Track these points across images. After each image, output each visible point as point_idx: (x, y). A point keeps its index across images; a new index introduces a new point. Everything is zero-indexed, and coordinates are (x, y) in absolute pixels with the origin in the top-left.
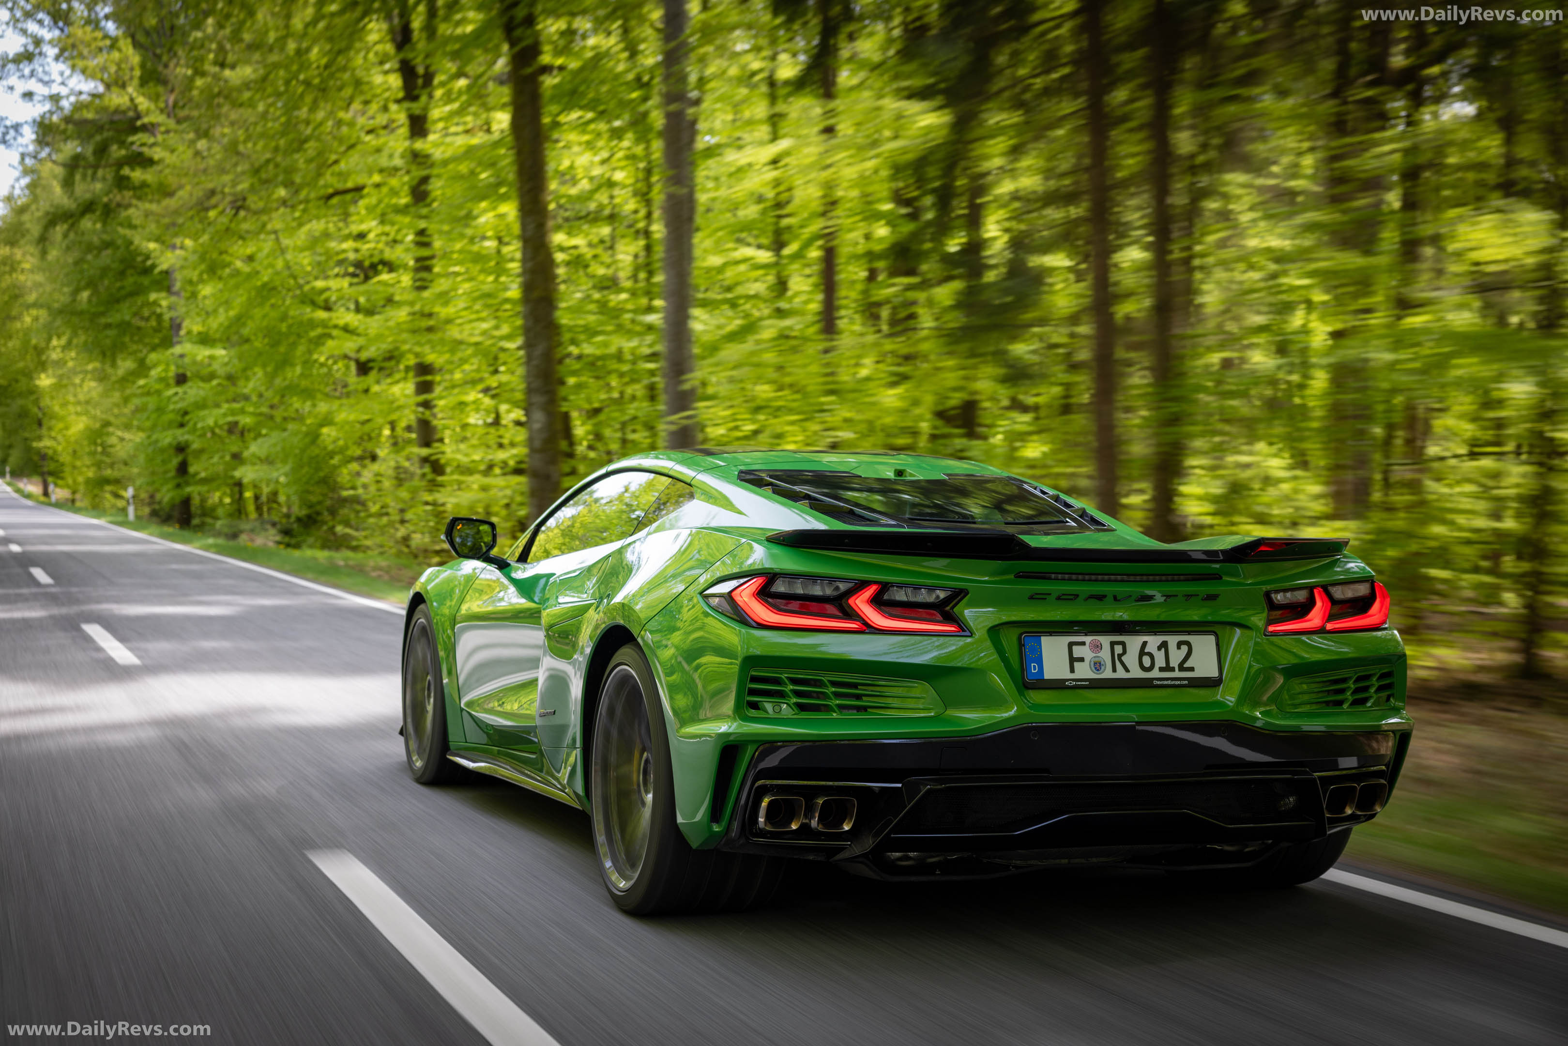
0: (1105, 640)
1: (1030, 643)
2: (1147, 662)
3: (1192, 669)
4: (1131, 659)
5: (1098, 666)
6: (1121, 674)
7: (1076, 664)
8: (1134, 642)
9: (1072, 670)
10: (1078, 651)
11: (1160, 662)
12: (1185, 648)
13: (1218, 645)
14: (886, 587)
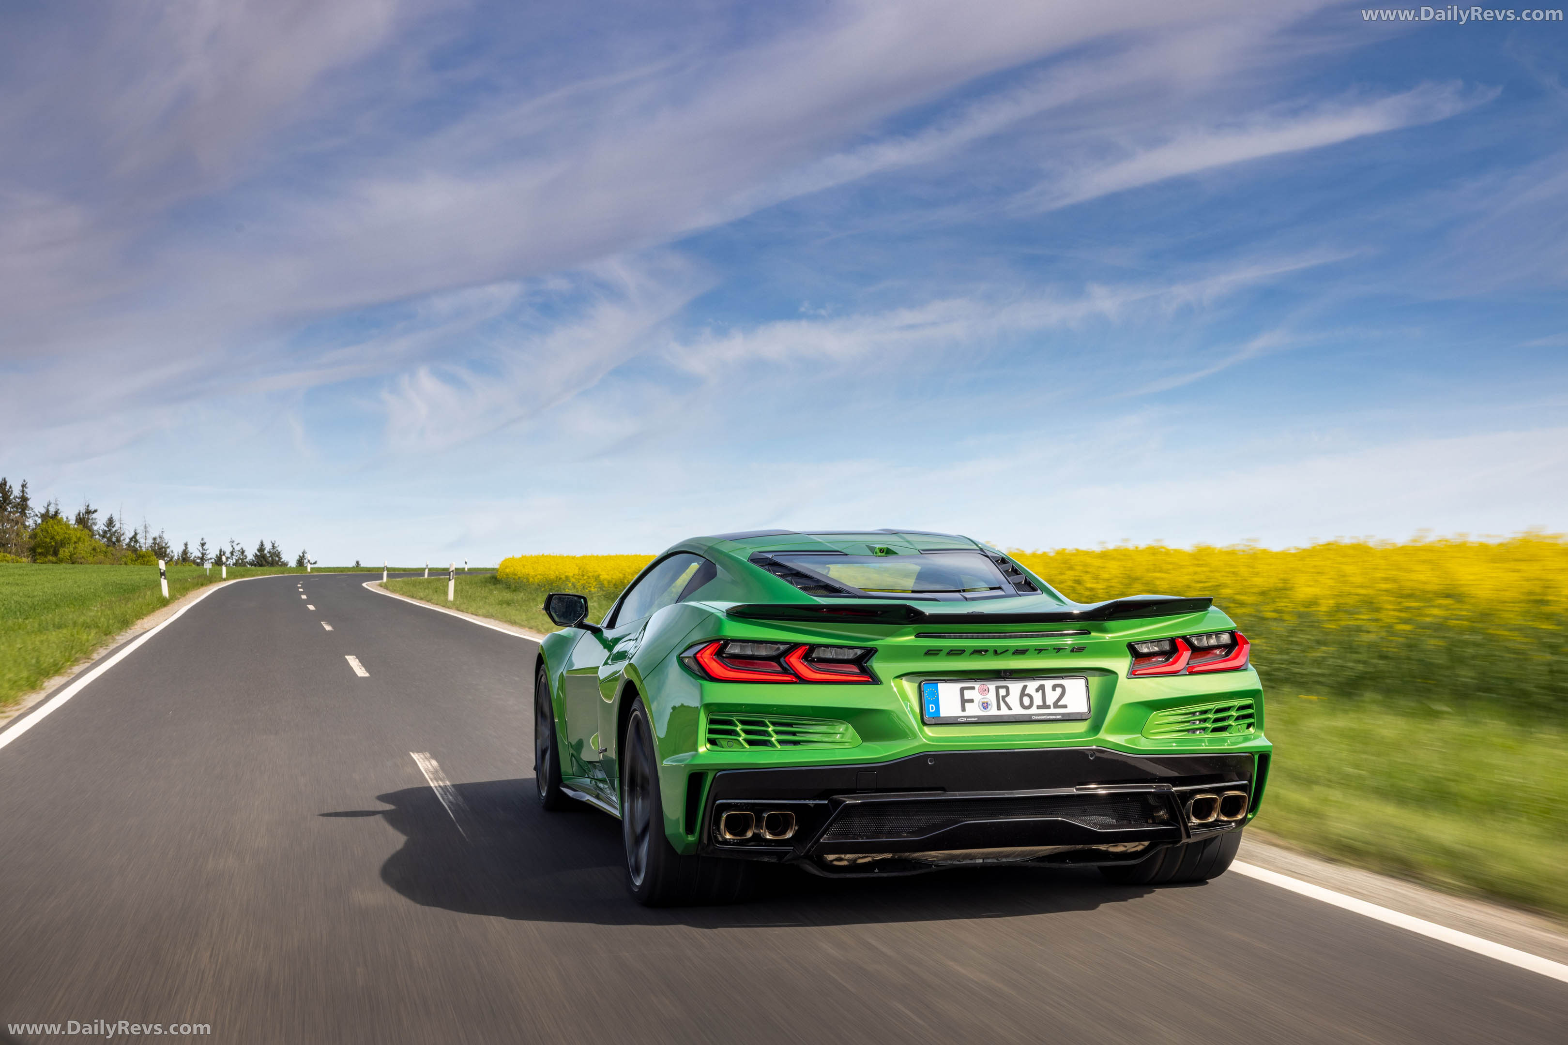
0: (992, 686)
1: (927, 689)
2: (1026, 701)
3: (1065, 706)
4: (1013, 699)
5: (985, 706)
6: (1004, 711)
7: (967, 705)
8: (1015, 687)
9: (964, 709)
10: (968, 694)
11: (1038, 700)
12: (1059, 690)
13: (1087, 687)
14: (813, 647)
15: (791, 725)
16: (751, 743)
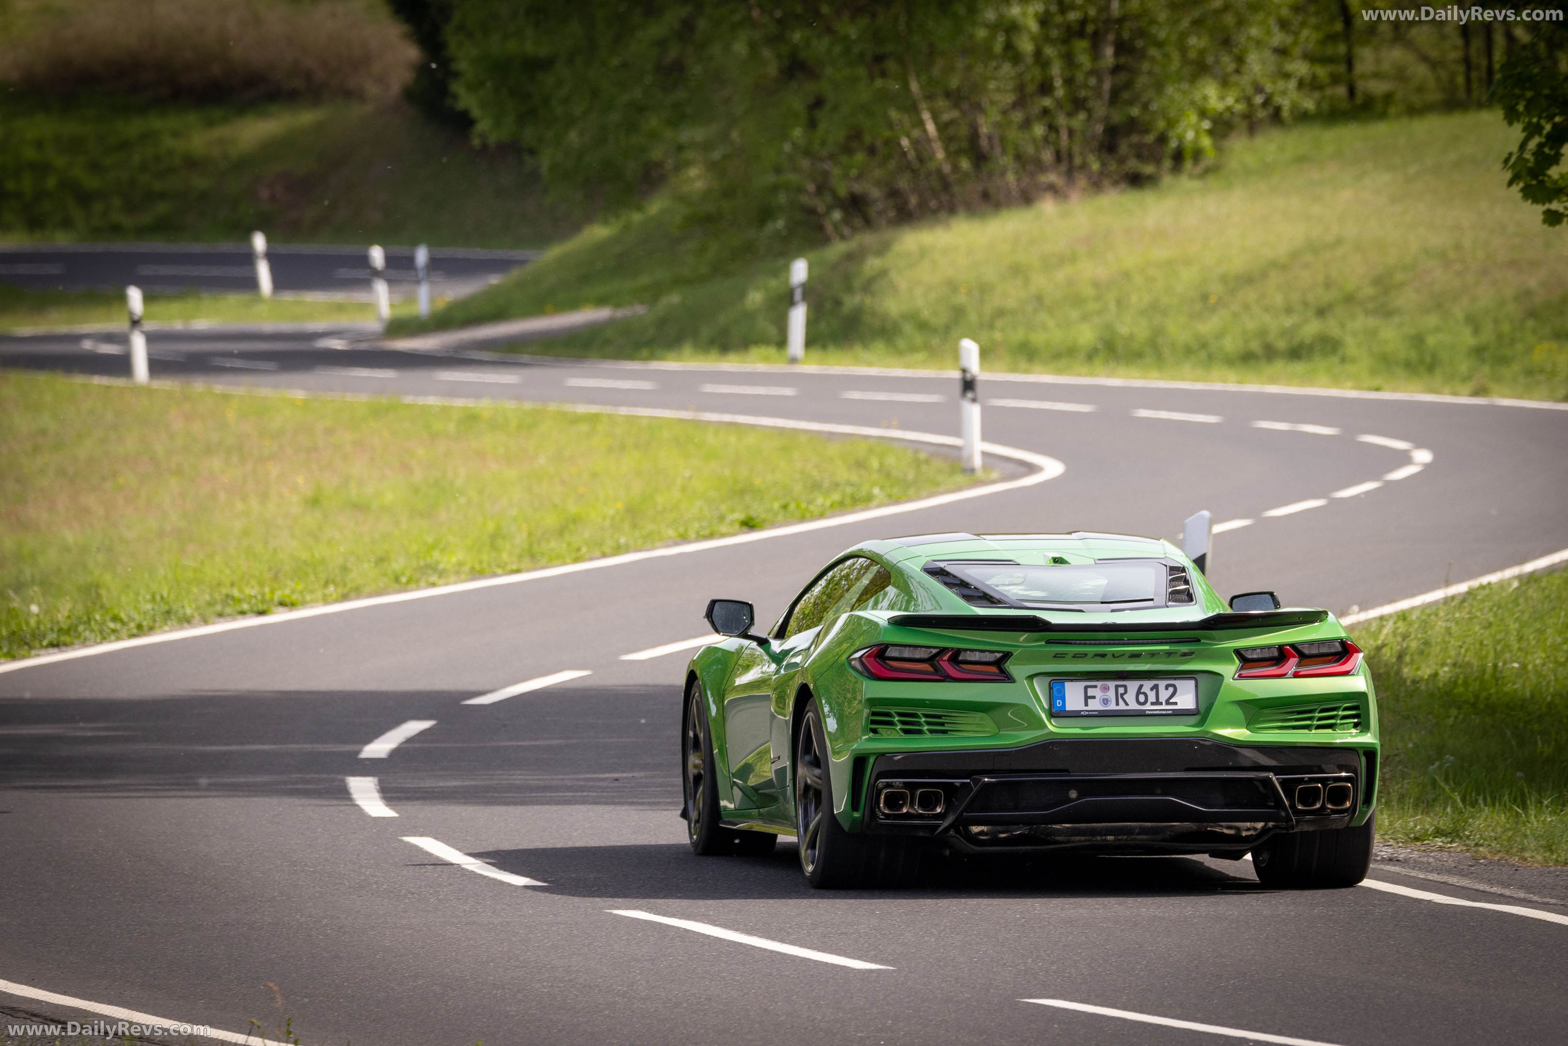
0: (1112, 684)
1: (1056, 687)
2: (1142, 698)
3: (1176, 703)
4: (1130, 697)
5: (1106, 701)
6: (1122, 706)
7: (1089, 700)
8: (1133, 686)
9: (1086, 704)
10: (1091, 692)
11: (1152, 697)
12: (1171, 689)
13: (1196, 686)
14: (958, 652)
15: (939, 717)
16: (906, 732)
